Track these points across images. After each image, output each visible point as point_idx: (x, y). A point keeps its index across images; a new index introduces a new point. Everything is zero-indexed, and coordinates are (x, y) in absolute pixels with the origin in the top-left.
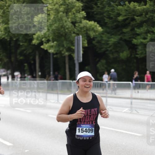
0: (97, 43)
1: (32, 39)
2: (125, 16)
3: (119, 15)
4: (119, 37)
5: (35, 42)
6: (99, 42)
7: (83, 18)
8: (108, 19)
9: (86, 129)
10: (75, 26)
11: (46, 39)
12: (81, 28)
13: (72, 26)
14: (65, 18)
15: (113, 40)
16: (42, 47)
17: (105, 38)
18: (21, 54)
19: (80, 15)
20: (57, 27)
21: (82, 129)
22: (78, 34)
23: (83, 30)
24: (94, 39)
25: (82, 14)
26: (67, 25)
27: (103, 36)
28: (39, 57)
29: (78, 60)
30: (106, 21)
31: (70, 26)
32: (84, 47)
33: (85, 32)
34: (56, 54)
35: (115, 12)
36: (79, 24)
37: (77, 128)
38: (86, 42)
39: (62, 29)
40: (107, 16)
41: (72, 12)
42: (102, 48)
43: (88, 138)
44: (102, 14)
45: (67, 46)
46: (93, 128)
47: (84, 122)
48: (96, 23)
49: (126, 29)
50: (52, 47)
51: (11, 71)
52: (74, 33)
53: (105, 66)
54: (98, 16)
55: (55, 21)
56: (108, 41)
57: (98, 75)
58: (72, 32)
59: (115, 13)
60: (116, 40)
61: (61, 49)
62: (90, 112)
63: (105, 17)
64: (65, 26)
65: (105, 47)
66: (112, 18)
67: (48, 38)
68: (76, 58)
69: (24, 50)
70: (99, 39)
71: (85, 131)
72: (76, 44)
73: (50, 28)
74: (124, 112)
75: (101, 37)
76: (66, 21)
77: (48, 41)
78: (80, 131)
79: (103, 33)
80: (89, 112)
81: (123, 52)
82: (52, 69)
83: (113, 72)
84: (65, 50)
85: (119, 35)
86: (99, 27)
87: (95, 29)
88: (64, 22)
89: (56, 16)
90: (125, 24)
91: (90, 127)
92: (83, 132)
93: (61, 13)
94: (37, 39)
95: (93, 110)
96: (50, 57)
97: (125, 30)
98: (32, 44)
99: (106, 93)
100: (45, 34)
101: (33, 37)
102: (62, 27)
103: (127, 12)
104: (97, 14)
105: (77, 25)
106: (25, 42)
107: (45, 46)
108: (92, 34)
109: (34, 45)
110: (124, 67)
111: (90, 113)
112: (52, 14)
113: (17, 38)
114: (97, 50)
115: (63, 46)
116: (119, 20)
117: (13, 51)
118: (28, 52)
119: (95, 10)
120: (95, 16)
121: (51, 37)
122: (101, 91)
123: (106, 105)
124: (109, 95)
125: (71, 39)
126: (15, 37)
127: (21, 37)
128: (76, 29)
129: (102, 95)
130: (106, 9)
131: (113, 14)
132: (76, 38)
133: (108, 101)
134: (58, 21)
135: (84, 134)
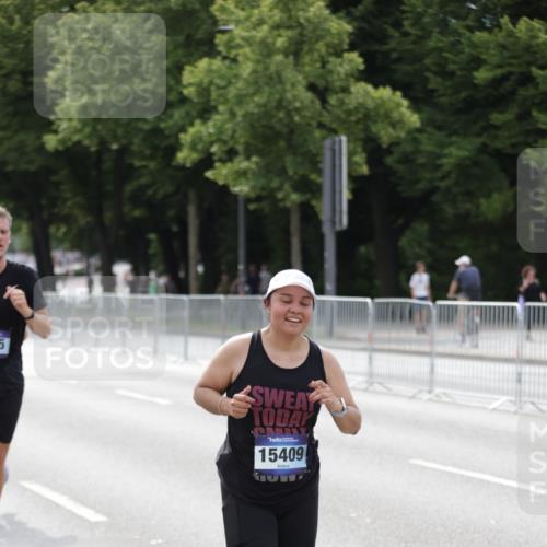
0: (399, 162)
1: (174, 148)
2: (499, 66)
3: (477, 62)
4: (478, 141)
5: (184, 156)
6: (407, 159)
7: (352, 75)
8: (439, 79)
9: (284, 450)
10: (324, 101)
11: (225, 148)
12: (349, 113)
13: (312, 102)
14: (290, 74)
15: (458, 151)
16: (209, 174)
17: (427, 146)
18: (136, 199)
19: (341, 65)
20: (265, 105)
21: (271, 450)
22: (334, 132)
23: (353, 119)
24: (389, 151)
25: (351, 61)
26: (295, 98)
27: (422, 137)
28: (200, 209)
29: (333, 223)
30: (432, 85)
31: (307, 102)
32: (351, 177)
33: (361, 126)
34: (259, 199)
35: (463, 53)
36: (341, 96)
38: (360, 158)
39: (281, 115)
40: (434, 68)
41: (316, 55)
42: (418, 181)
43: (293, 478)
44: (418, 58)
45: (296, 173)
48: (399, 94)
49: (502, 112)
50: (243, 174)
51: (102, 259)
52: (321, 126)
53: (428, 244)
54: (405, 68)
55: (256, 83)
56: (440, 156)
57: (402, 277)
58: (314, 123)
59: (462, 58)
60: (466, 154)
61: (275, 183)
62: (293, 400)
64: (290, 102)
65: (428, 175)
66: (452, 74)
67: (231, 144)
68: (325, 215)
69: (148, 186)
70: (408, 148)
71: (280, 457)
72: (326, 165)
73: (236, 109)
74: (494, 409)
75: (415, 141)
76: (293, 85)
77: (231, 154)
78: (267, 456)
79: (419, 131)
80: (289, 400)
81: (488, 196)
82: (242, 252)
83: (466, 266)
84: (287, 187)
85: (479, 135)
86: (408, 108)
87: (395, 115)
88: (288, 87)
89: (260, 68)
90: (497, 95)
92: (275, 460)
93: (279, 58)
94: (193, 147)
95: (301, 396)
96: (236, 212)
97: (496, 118)
98: (174, 164)
99: (432, 342)
100: (220, 130)
101: (178, 139)
102: (280, 105)
103: (506, 54)
104: (399, 60)
105: (333, 100)
106: (152, 157)
107: (219, 174)
108: (385, 135)
109: (182, 168)
110: (494, 248)
111: (293, 404)
112: (248, 59)
113: (124, 142)
114: (400, 189)
115: (283, 172)
116: (476, 82)
117: (110, 188)
118: (161, 193)
119: (392, 44)
120: (393, 66)
121: (242, 140)
122: (412, 334)
123: (431, 383)
124: (440, 349)
125: (311, 147)
126: (116, 138)
127: (136, 141)
128: (329, 111)
129: (415, 347)
130: (432, 43)
131: (457, 59)
132: (328, 143)
133: (438, 369)
134: (267, 84)
135: (279, 465)
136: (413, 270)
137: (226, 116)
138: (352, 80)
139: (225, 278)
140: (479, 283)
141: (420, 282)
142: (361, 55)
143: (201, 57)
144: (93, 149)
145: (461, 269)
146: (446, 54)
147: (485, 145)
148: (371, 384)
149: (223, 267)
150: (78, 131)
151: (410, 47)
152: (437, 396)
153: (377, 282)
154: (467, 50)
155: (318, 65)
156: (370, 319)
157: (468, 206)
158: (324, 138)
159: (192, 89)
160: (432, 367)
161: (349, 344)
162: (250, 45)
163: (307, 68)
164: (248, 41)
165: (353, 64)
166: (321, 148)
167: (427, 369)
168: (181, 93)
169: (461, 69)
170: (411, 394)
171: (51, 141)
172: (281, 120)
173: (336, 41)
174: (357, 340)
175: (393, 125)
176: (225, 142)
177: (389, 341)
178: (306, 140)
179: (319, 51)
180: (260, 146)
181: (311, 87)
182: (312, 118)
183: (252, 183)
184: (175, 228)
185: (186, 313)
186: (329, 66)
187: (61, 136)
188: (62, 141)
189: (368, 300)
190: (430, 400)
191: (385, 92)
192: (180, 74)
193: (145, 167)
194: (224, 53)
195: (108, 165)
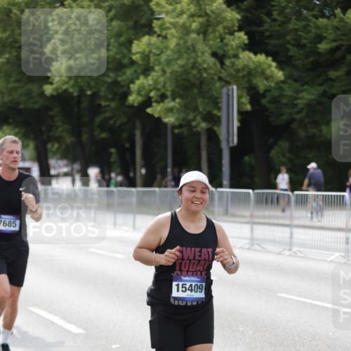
0: (270, 102)
1: (127, 94)
2: (334, 41)
3: (320, 38)
4: (321, 89)
5: (133, 99)
6: (275, 101)
7: (240, 47)
8: (296, 49)
9: (191, 285)
10: (222, 64)
11: (159, 94)
12: (238, 71)
13: (215, 64)
14: (200, 46)
15: (308, 95)
16: (149, 110)
17: (288, 92)
18: (103, 126)
19: (233, 40)
20: (183, 66)
21: (183, 285)
22: (228, 83)
23: (240, 75)
24: (264, 95)
25: (239, 38)
26: (204, 61)
27: (285, 86)
28: (143, 133)
29: (228, 142)
30: (291, 53)
31: (211, 64)
32: (241, 113)
33: (246, 80)
34: (180, 126)
35: (311, 32)
36: (233, 60)
37: (174, 284)
38: (245, 100)
39: (195, 72)
40: (292, 42)
41: (217, 34)
42: (282, 115)
43: (195, 303)
44: (282, 36)
45: (204, 110)
46: (204, 284)
47: (188, 271)
48: (270, 59)
49: (336, 70)
50: (170, 110)
51: (81, 165)
52: (220, 79)
53: (288, 155)
54: (273, 42)
55: (179, 52)
56: (296, 99)
57: (272, 176)
58: (216, 78)
59: (310, 35)
60: (313, 97)
61: (191, 116)
62: (199, 254)
63: (289, 43)
64: (200, 64)
65: (288, 111)
66: (304, 46)
67: (163, 91)
68: (223, 136)
69: (110, 118)
70: (276, 93)
71: (189, 290)
72: (224, 105)
73: (166, 68)
74: (331, 261)
75: (281, 89)
76: (203, 53)
77: (163, 97)
78: (180, 289)
79: (283, 82)
80: (197, 254)
81: (327, 124)
82: (170, 160)
83: (314, 169)
84: (198, 118)
85: (321, 85)
86: (276, 68)
87: (268, 72)
88: (200, 54)
89: (181, 42)
90: (333, 59)
91: (199, 282)
92: (185, 291)
93: (194, 35)
94: (139, 93)
95: (204, 250)
96: (166, 134)
97: (333, 74)
98: (127, 104)
99: (291, 218)
100: (156, 82)
101: (129, 88)
102: (194, 66)
103: (339, 33)
104: (270, 37)
105: (228, 62)
106: (112, 100)
107: (155, 110)
108: (262, 85)
109: (132, 106)
111: (200, 256)
112: (173, 36)
113: (95, 90)
114: (270, 120)
115: (196, 109)
116: (320, 51)
117: (86, 119)
118: (118, 123)
119: (266, 26)
120: (266, 41)
121: (170, 89)
122: (279, 213)
123: (291, 244)
124: (296, 222)
125: (214, 93)
126: (90, 87)
127: (103, 89)
128: (225, 70)
129: (281, 221)
130: (291, 26)
131: (308, 36)
132: (224, 90)
133: (295, 236)
134: (186, 52)
135: (188, 294)
136: (278, 172)
137: (160, 73)
138: (240, 50)
139: (159, 177)
140: (322, 180)
141: (283, 179)
142: (246, 34)
143: (144, 35)
144: (75, 94)
145: (311, 171)
146: (300, 33)
147: (325, 92)
148: (253, 245)
149: (158, 170)
150: (65, 83)
151: (277, 28)
152: (294, 252)
153: (256, 179)
154: (314, 31)
155: (218, 40)
156: (252, 203)
157: (315, 130)
158: (222, 87)
159: (138, 56)
160: (292, 233)
161: (238, 220)
162: (175, 27)
163: (211, 42)
164: (174, 25)
165: (241, 39)
166: (221, 93)
167: (288, 235)
168: (131, 58)
169: (310, 43)
170: (278, 252)
171: (48, 90)
172: (194, 76)
173: (230, 25)
174: (243, 216)
175: (267, 79)
176: (159, 90)
177: (264, 217)
178: (210, 88)
179: (218, 31)
180: (181, 92)
181: (214, 54)
182: (214, 74)
183: (176, 116)
184: (127, 145)
185: (134, 200)
186: (226, 41)
187: (54, 86)
188: (56, 89)
189: (251, 191)
190: (290, 255)
191: (261, 58)
192: (131, 46)
193: (108, 106)
194: (159, 32)
195: (85, 104)
